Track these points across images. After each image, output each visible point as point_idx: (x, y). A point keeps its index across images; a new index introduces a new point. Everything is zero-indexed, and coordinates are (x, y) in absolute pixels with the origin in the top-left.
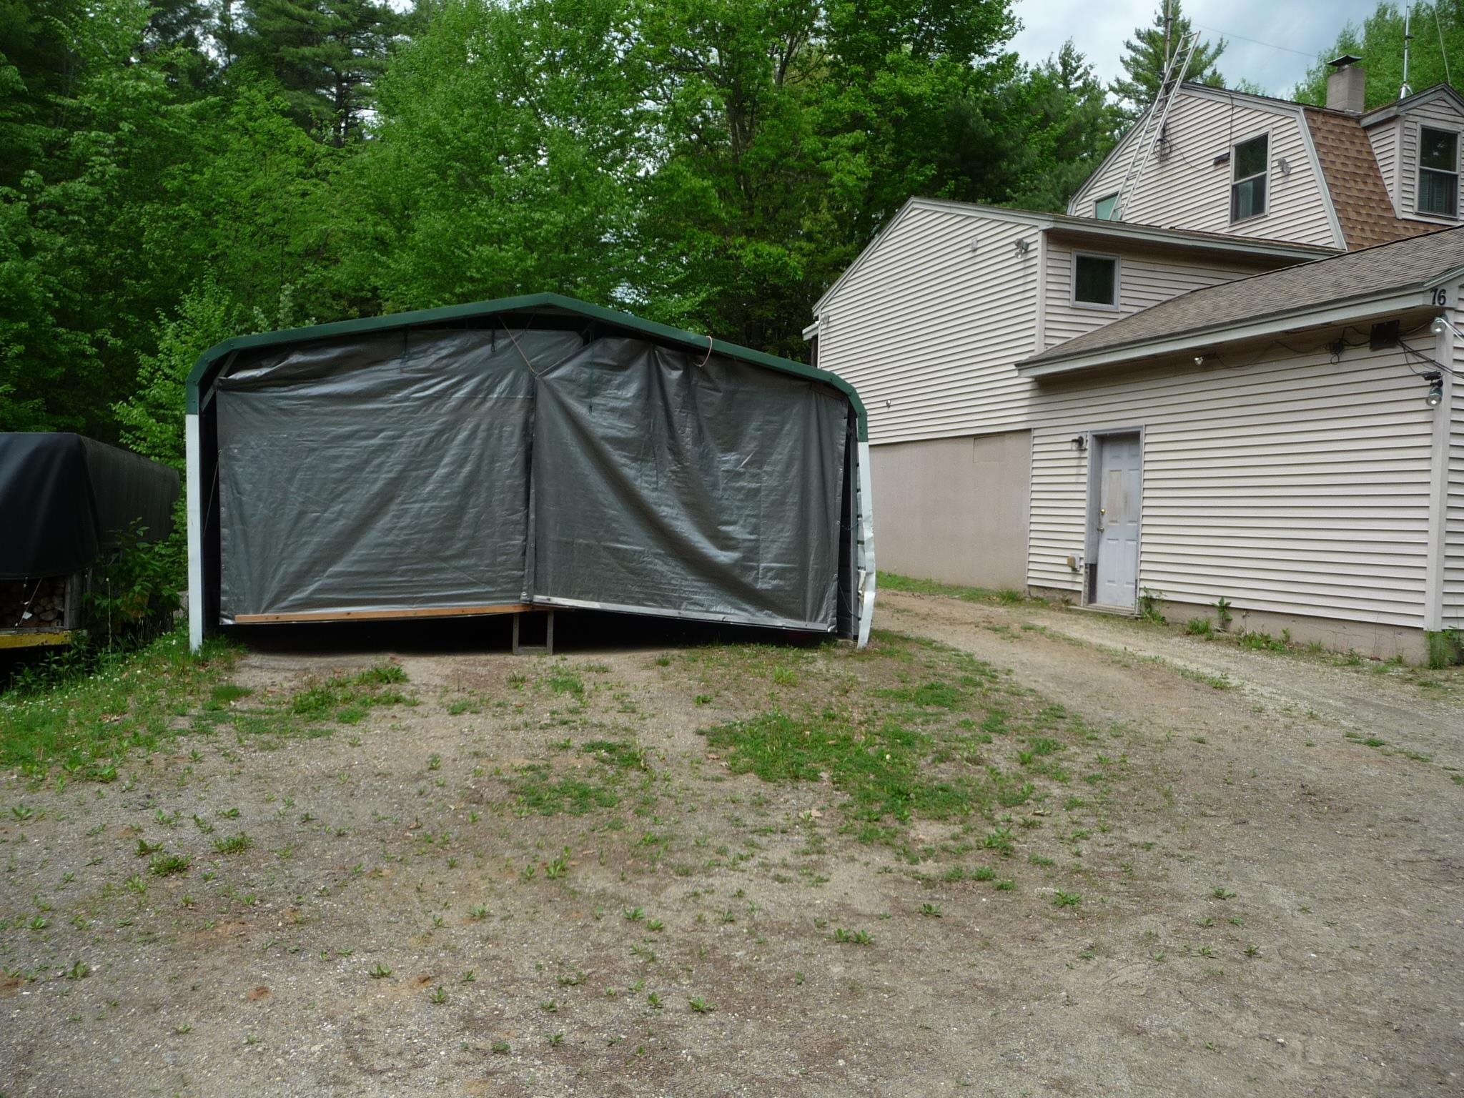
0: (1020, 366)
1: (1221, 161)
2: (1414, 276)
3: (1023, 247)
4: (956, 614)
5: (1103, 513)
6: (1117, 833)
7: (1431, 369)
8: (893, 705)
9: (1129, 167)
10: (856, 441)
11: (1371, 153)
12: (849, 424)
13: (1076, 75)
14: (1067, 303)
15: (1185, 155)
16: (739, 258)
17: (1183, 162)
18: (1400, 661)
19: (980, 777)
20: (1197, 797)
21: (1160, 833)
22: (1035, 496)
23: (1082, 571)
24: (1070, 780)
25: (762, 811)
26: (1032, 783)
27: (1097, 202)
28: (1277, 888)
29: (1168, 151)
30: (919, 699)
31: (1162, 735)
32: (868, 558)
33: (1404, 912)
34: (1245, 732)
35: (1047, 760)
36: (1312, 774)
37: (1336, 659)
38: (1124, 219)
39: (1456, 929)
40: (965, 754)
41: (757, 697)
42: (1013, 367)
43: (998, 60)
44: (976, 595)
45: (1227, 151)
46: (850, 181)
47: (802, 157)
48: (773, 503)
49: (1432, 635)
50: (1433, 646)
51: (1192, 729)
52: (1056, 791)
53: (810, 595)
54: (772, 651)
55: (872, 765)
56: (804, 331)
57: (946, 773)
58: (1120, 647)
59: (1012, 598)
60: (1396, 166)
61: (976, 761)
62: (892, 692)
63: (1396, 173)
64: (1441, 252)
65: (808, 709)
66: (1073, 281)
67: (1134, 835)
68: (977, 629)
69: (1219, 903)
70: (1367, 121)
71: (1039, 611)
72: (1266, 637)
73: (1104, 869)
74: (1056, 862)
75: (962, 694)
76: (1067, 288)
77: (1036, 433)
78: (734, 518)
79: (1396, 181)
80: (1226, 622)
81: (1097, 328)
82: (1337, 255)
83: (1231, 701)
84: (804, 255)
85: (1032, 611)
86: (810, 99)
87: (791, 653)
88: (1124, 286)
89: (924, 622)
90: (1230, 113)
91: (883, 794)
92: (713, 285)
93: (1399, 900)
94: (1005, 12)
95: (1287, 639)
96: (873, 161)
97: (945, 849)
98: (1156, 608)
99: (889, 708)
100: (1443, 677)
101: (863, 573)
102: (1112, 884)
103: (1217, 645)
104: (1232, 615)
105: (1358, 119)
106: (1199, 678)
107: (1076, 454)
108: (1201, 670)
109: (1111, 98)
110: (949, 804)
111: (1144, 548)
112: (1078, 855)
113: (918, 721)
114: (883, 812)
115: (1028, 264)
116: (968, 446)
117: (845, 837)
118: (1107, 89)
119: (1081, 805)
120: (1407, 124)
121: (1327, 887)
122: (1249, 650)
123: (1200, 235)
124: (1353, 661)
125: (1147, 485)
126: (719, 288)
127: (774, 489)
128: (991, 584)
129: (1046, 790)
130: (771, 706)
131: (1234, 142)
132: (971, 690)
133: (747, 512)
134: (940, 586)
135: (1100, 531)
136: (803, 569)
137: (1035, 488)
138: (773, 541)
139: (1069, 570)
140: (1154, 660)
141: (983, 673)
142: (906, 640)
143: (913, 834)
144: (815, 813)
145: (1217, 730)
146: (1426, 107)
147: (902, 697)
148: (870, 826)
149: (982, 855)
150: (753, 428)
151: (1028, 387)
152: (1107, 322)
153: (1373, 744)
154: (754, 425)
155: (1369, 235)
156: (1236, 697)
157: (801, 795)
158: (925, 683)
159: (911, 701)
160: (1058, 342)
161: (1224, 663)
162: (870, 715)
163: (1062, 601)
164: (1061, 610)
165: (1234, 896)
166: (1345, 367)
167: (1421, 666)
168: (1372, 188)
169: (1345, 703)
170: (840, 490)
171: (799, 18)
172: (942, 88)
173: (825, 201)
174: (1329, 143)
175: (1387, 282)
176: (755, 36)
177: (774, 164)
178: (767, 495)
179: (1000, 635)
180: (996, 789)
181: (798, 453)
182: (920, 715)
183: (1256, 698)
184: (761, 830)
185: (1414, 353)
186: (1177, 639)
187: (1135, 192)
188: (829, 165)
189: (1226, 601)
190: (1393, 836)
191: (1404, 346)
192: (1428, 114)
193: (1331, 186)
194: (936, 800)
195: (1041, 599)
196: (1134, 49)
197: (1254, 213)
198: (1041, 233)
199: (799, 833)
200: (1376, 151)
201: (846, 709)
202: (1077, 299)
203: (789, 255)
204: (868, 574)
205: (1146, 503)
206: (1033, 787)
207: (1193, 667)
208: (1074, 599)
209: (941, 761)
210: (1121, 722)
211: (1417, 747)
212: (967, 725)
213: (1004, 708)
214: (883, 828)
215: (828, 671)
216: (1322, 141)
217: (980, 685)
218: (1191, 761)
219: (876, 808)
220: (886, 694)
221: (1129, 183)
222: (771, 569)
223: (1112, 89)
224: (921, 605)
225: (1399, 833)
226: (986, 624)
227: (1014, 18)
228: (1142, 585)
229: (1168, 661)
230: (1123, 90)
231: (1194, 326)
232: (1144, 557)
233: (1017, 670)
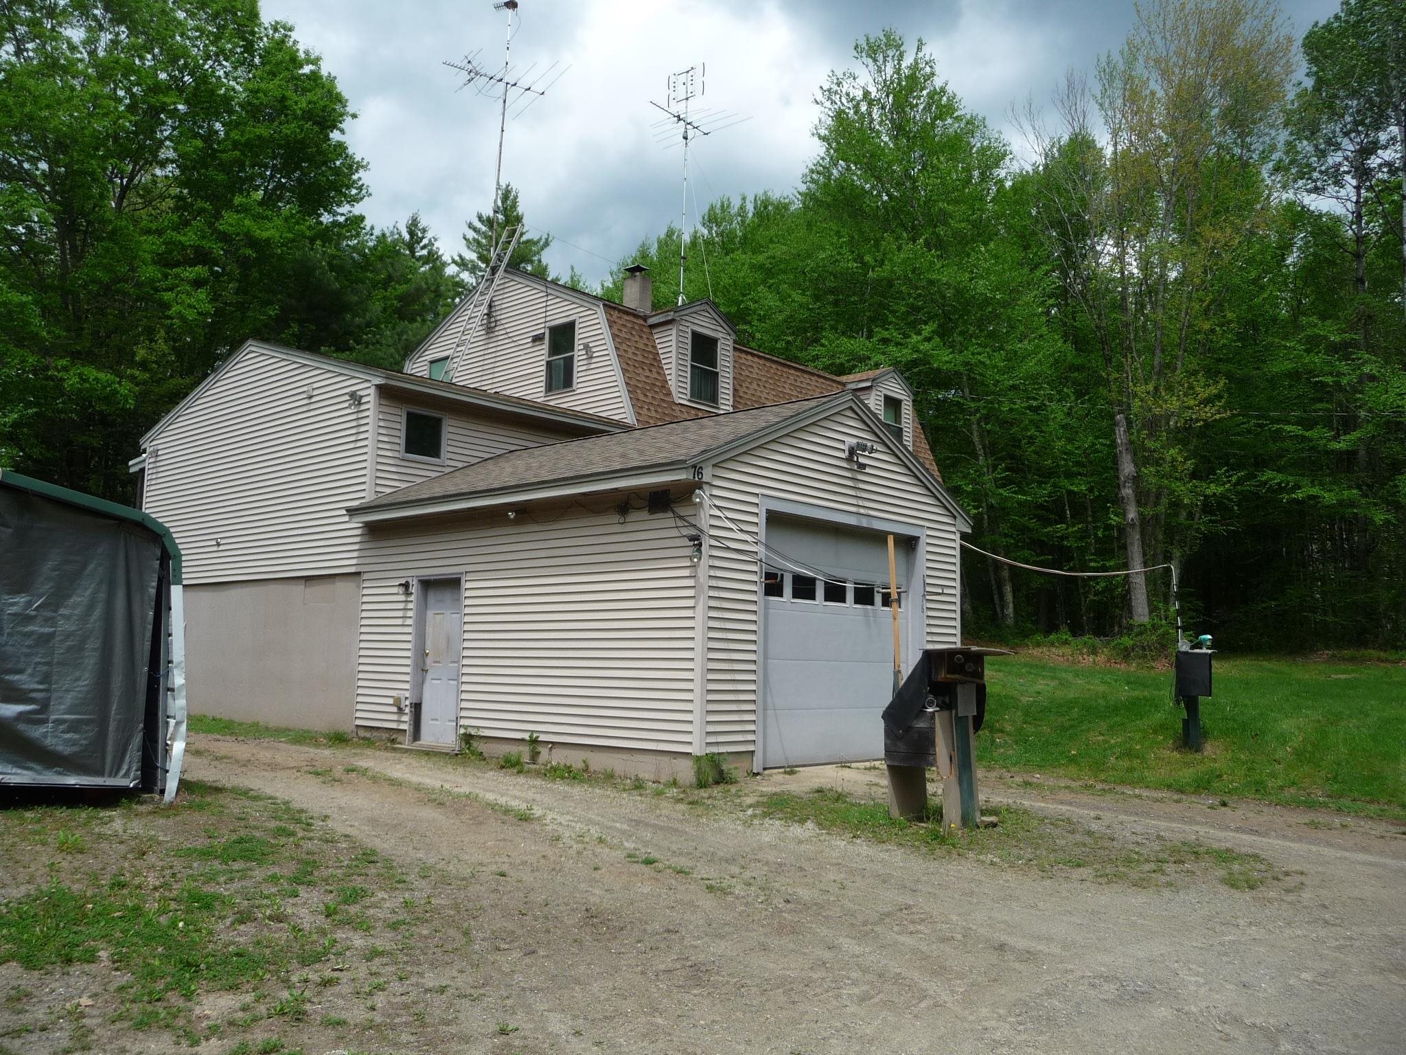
0: (352, 512)
1: (537, 339)
2: (680, 454)
3: (356, 399)
4: (279, 758)
5: (427, 654)
6: (414, 980)
7: (693, 532)
8: (195, 865)
9: (459, 334)
10: (169, 584)
11: (654, 347)
12: (161, 565)
13: (421, 244)
14: (397, 455)
15: (508, 330)
16: (62, 380)
17: (506, 336)
18: (675, 783)
19: (280, 935)
20: (493, 932)
21: (455, 974)
22: (363, 637)
23: (407, 710)
24: (374, 928)
25: (19, 1006)
26: (335, 936)
27: (431, 362)
28: (556, 1015)
29: (493, 325)
30: (226, 855)
31: (467, 872)
32: (177, 706)
33: (660, 1021)
34: (542, 861)
35: (353, 909)
36: (596, 896)
37: (624, 785)
38: (454, 381)
39: (699, 1030)
40: (268, 912)
41: (32, 869)
42: (344, 512)
43: (346, 220)
44: (303, 737)
45: (542, 331)
46: (191, 315)
47: (139, 285)
48: (69, 649)
49: (698, 759)
50: (699, 769)
51: (496, 863)
52: (358, 941)
53: (110, 748)
54: (61, 813)
55: (162, 936)
56: (131, 463)
57: (244, 936)
58: (438, 784)
59: (339, 739)
60: (673, 360)
61: (278, 918)
62: (196, 850)
63: (673, 366)
64: (701, 436)
65: (94, 878)
66: (403, 434)
67: (430, 980)
68: (299, 774)
69: (503, 1038)
70: (652, 321)
71: (365, 752)
72: (570, 767)
73: (397, 1020)
74: (348, 1020)
75: (272, 846)
76: (397, 440)
77: (365, 576)
78: (21, 666)
79: (673, 371)
80: (535, 756)
81: (425, 479)
82: (627, 429)
83: (533, 832)
84: (137, 385)
85: (358, 751)
86: (150, 229)
87: (83, 814)
88: (450, 442)
89: (244, 769)
90: (545, 299)
91: (170, 969)
92: (28, 405)
93: (656, 1010)
94: (355, 177)
95: (586, 769)
96: (215, 298)
97: (231, 1023)
98: (475, 744)
99: (191, 868)
100: (706, 795)
101: (172, 722)
102: (403, 1035)
103: (526, 777)
104: (540, 749)
105: (645, 318)
106: (507, 811)
107: (402, 598)
108: (509, 803)
109: (451, 270)
110: (242, 971)
111: (464, 687)
112: (373, 1009)
113: (222, 879)
114: (166, 990)
115: (361, 415)
116: (299, 589)
117: (118, 1025)
118: (450, 261)
119: (382, 954)
120: (681, 328)
121: (599, 1007)
122: (554, 780)
123: (519, 401)
124: (638, 785)
125: (467, 627)
126: (34, 410)
127: (68, 635)
128: (319, 724)
129: (349, 943)
130: (49, 878)
131: (548, 324)
132: (283, 840)
133: (38, 660)
134: (267, 728)
135: (425, 671)
136: (103, 722)
137: (363, 630)
138: (67, 691)
139: (395, 709)
140: (467, 797)
141: (299, 821)
142: (218, 790)
143: (198, 1011)
144: (85, 1001)
145: (518, 861)
146: (694, 315)
147: (206, 854)
148: (149, 1008)
149: (272, 1024)
150: (49, 567)
151: (359, 532)
152: (434, 475)
153: (649, 862)
154: (50, 564)
155: (654, 414)
156: (538, 828)
157: (72, 981)
158: (234, 837)
159: (216, 858)
160: (388, 491)
161: (530, 794)
162: (167, 878)
163: (385, 739)
164: (386, 749)
165: (517, 1029)
166: (629, 528)
167: (691, 786)
168: (655, 375)
169: (629, 825)
170: (149, 634)
171: (142, 147)
172: (290, 235)
173: (162, 333)
174: (623, 335)
175: (660, 458)
176: (93, 157)
177: (107, 288)
178: (62, 641)
179: (321, 779)
180: (296, 947)
181: (102, 596)
182: (224, 872)
183: (555, 827)
184: (14, 1031)
185: (681, 518)
186: (492, 773)
187: (465, 358)
188: (167, 296)
189: (535, 735)
190: (657, 949)
191: (673, 512)
192: (696, 321)
193: (624, 371)
194: (229, 968)
195: (368, 739)
196: (475, 230)
197: (565, 387)
198: (373, 387)
199: (61, 1029)
200: (659, 346)
201: (138, 874)
202: (407, 451)
203: (119, 383)
204: (178, 724)
205: (466, 644)
206: (335, 941)
207: (502, 801)
208: (400, 738)
209: (242, 922)
210: (431, 861)
211: (683, 862)
212: (274, 879)
213: (316, 857)
214: (165, 1008)
215: (125, 831)
216: (617, 333)
217: (293, 834)
218: (492, 895)
219: (160, 985)
220: (190, 853)
221: (459, 349)
222: (64, 721)
223: (454, 262)
224: (242, 750)
225: (662, 946)
226: (308, 768)
227: (363, 185)
228: (463, 722)
229: (480, 796)
230: (462, 263)
231: (506, 484)
232: (464, 696)
233: (335, 816)
